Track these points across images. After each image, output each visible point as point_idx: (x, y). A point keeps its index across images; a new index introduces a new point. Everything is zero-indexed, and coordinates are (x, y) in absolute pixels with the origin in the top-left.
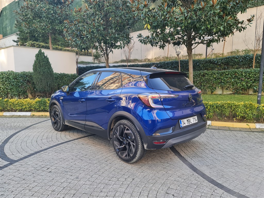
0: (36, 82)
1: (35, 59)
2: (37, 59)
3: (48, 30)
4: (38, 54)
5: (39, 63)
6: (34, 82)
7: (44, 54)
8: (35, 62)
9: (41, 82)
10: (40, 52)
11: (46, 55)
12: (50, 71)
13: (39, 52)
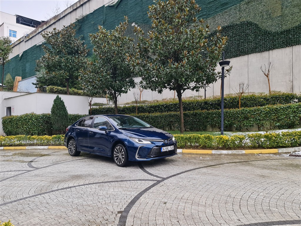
0: (53, 122)
1: (53, 103)
2: (55, 103)
5: (57, 106)
6: (51, 122)
8: (53, 106)
9: (58, 122)
11: (62, 100)
12: (65, 113)
13: (57, 98)
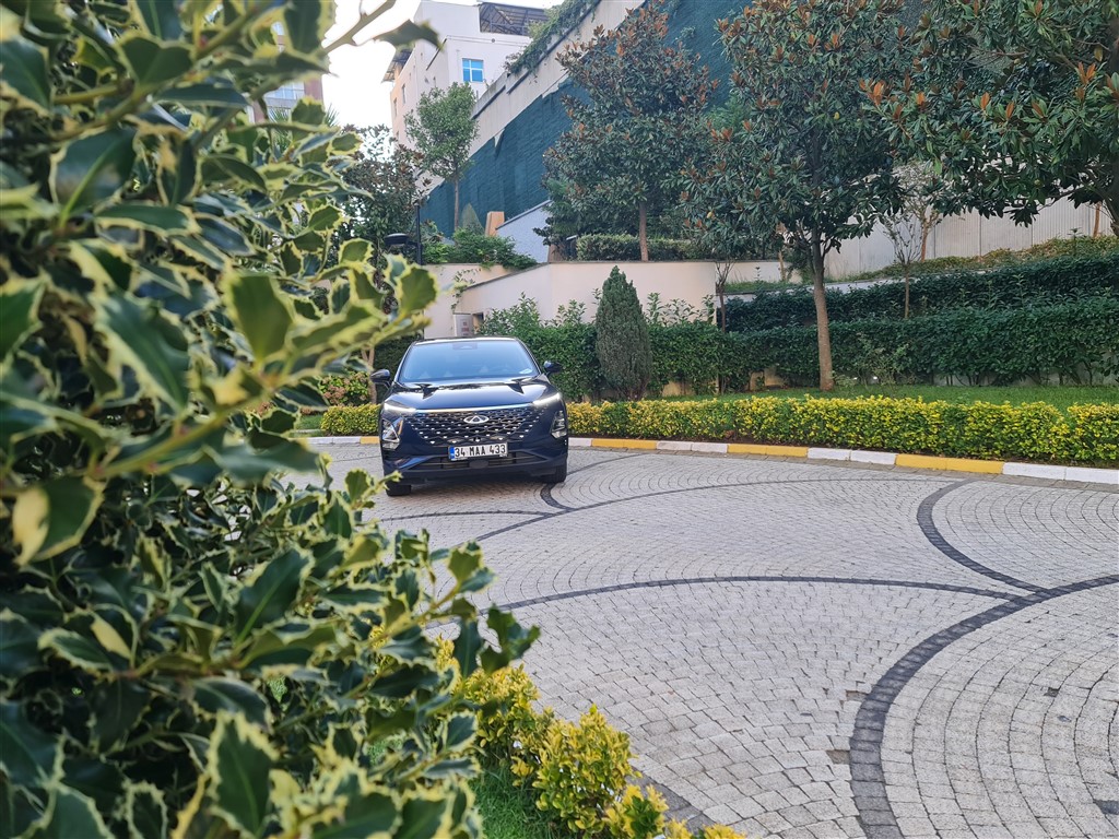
1: (601, 294)
2: (607, 295)
3: (636, 197)
4: (609, 280)
5: (613, 304)
7: (624, 278)
8: (602, 303)
10: (615, 271)
11: (629, 282)
